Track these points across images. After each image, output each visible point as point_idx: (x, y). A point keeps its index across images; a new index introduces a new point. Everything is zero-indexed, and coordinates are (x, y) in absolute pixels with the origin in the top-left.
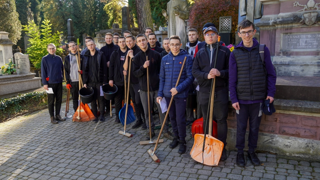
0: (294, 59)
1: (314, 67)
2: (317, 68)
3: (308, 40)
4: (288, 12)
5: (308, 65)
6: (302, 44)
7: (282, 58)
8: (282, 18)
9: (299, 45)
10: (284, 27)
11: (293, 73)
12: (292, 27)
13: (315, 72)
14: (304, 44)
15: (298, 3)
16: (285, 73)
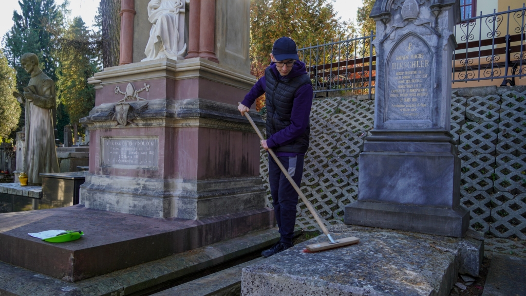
0: (112, 181)
1: (129, 198)
2: (132, 198)
3: (129, 149)
4: (110, 102)
5: (123, 193)
6: (123, 157)
7: (101, 179)
8: (102, 111)
9: (121, 159)
10: (102, 126)
11: (108, 205)
12: (109, 126)
13: (130, 207)
14: (125, 157)
15: (118, 88)
16: (100, 204)
